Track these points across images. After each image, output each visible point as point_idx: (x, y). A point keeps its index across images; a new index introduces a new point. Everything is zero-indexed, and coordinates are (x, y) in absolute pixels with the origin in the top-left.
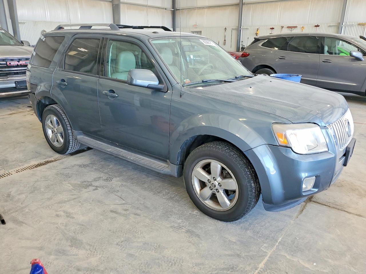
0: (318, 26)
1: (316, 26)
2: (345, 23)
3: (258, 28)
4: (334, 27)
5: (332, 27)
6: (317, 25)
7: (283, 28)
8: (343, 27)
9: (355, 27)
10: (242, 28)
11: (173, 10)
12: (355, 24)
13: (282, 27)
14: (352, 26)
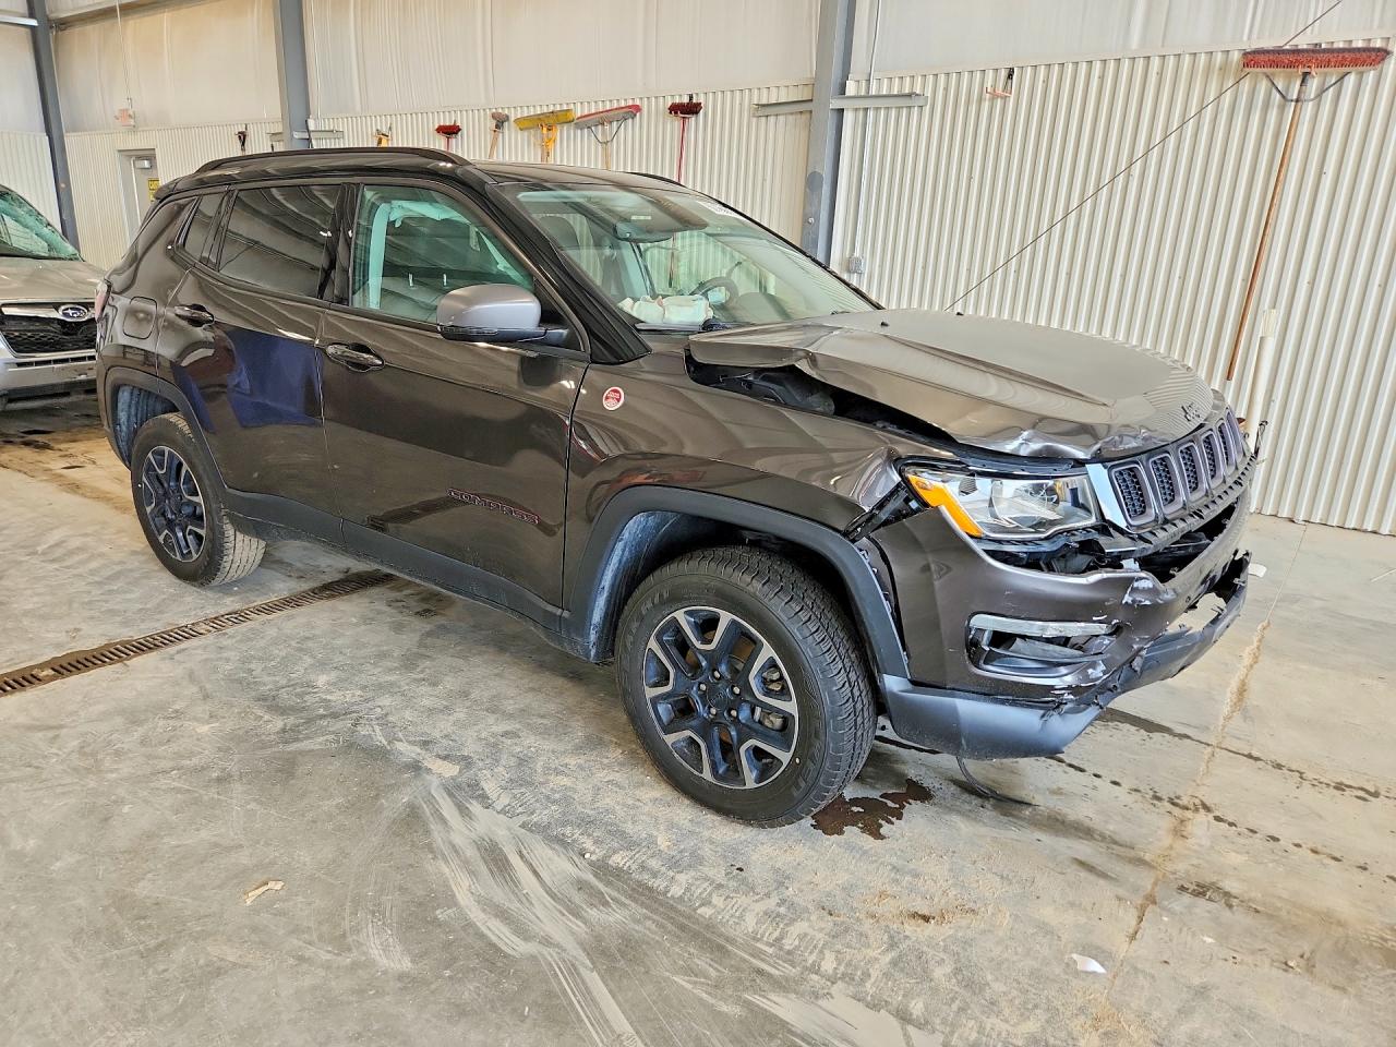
0: (688, 109)
1: (675, 109)
2: (864, 84)
3: (384, 131)
4: (791, 118)
5: (781, 118)
6: (686, 100)
7: (506, 124)
8: (848, 117)
9: (927, 109)
10: (312, 127)
11: (34, 22)
12: (929, 93)
13: (500, 122)
14: (908, 102)
